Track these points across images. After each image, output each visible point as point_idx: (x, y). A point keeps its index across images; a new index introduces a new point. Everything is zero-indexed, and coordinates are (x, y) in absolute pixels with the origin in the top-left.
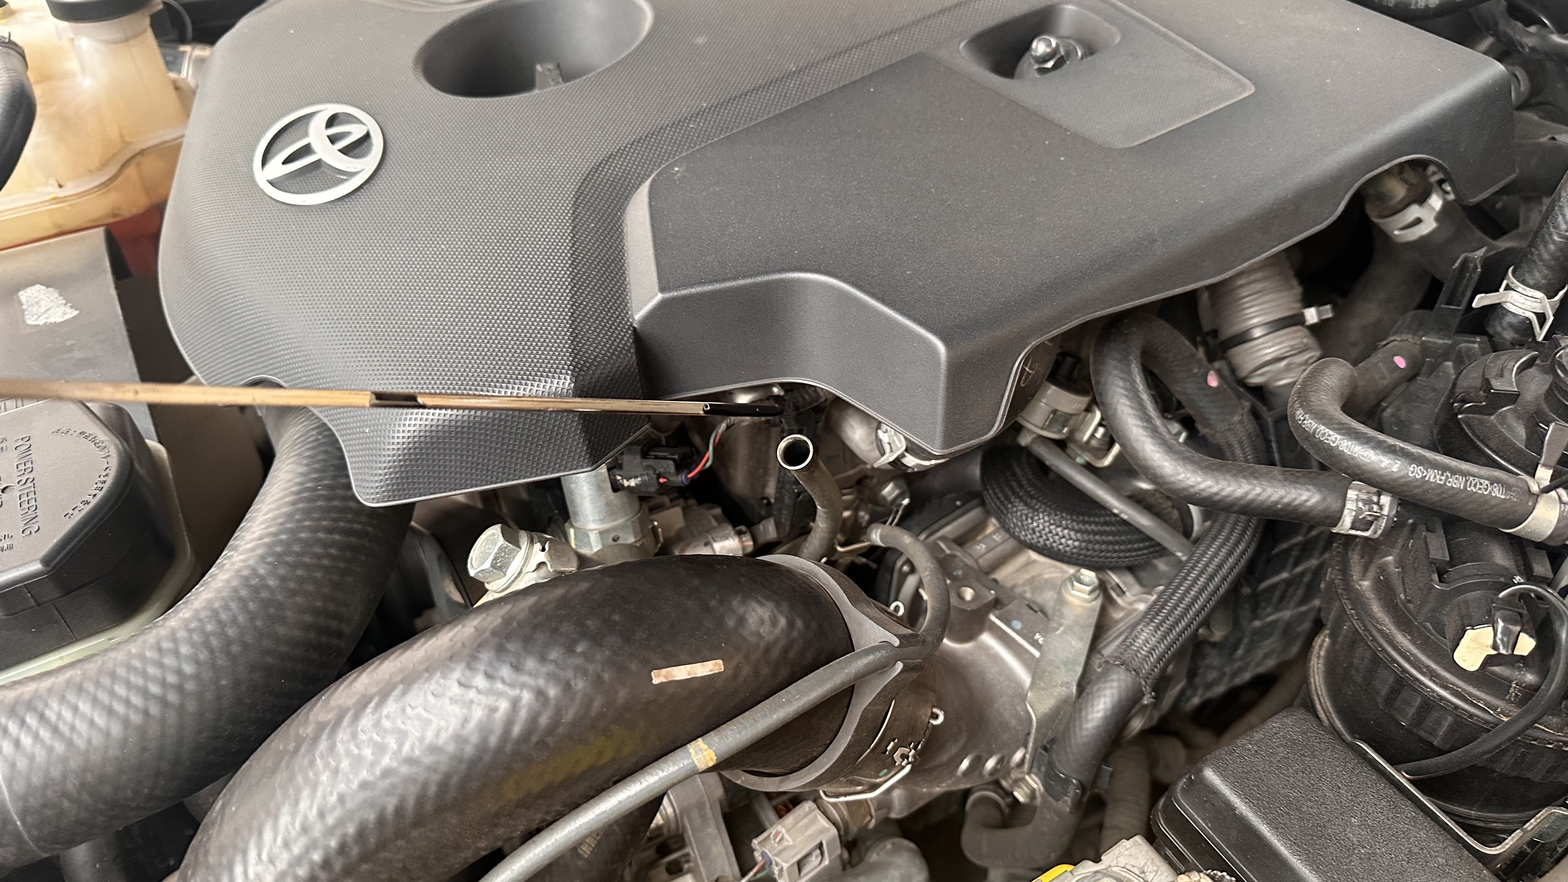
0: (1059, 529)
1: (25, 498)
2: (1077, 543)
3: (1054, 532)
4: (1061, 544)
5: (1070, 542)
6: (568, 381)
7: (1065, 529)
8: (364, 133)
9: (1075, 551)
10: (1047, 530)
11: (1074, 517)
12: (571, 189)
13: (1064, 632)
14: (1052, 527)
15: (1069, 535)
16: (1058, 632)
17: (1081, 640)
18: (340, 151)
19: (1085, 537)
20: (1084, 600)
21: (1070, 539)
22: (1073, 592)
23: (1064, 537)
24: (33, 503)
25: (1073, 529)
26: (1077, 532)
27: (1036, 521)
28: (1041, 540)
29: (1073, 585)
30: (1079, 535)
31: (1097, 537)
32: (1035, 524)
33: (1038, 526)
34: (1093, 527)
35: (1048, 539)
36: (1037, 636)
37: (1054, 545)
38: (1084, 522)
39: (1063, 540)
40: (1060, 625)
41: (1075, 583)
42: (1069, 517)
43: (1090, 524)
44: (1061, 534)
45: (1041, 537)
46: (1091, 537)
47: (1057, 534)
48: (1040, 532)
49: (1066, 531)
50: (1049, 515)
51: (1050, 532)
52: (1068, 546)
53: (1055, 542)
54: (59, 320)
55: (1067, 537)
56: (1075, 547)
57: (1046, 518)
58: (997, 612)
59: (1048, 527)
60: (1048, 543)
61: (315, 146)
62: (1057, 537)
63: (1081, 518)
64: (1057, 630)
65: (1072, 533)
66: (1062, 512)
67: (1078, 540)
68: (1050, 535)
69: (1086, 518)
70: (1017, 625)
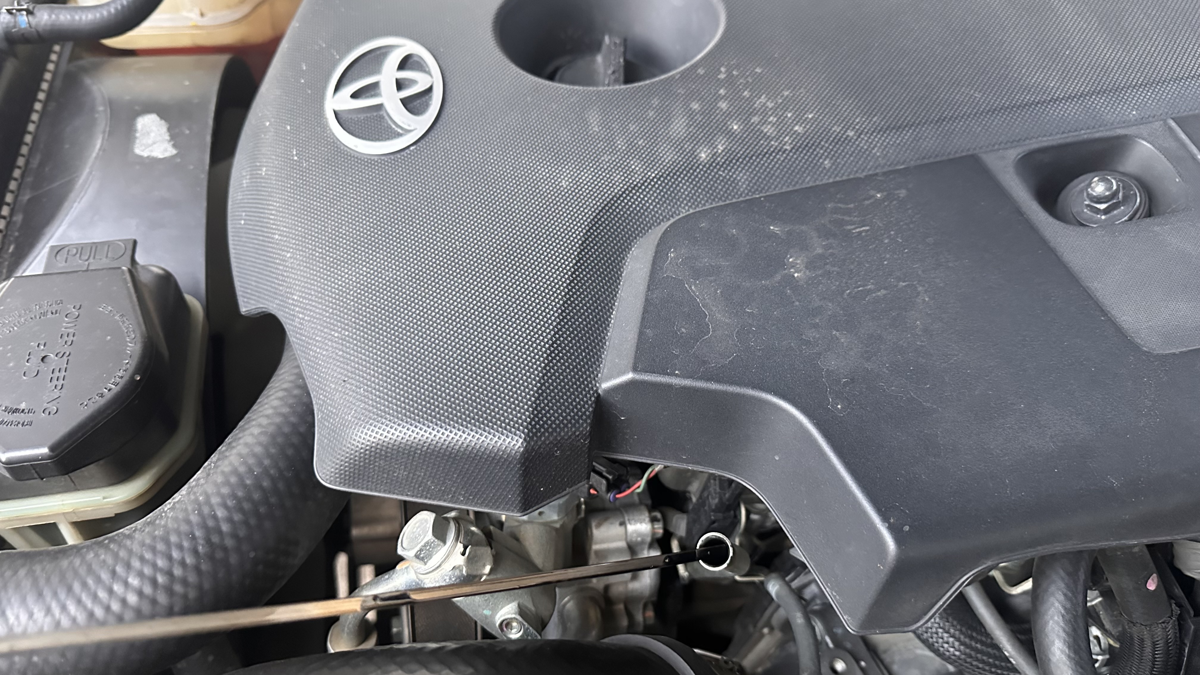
0: (946, 635)
1: (57, 374)
2: (957, 653)
3: (940, 635)
4: (943, 647)
5: (952, 650)
6: (519, 444)
7: (951, 637)
8: (428, 86)
9: (953, 657)
11: (964, 629)
12: (589, 214)
14: (940, 630)
15: (953, 643)
18: (402, 100)
21: (953, 647)
23: (947, 643)
24: (61, 382)
26: (962, 643)
28: (925, 635)
31: (979, 656)
34: (979, 646)
37: (936, 645)
38: (971, 638)
39: (946, 646)
42: (959, 627)
44: (945, 639)
45: (926, 632)
46: (973, 653)
49: (951, 640)
52: (948, 651)
53: (937, 642)
54: (161, 156)
56: (954, 655)
59: (937, 628)
60: (930, 640)
61: (383, 87)
62: (940, 640)
63: (969, 632)
66: (954, 619)
69: (974, 634)
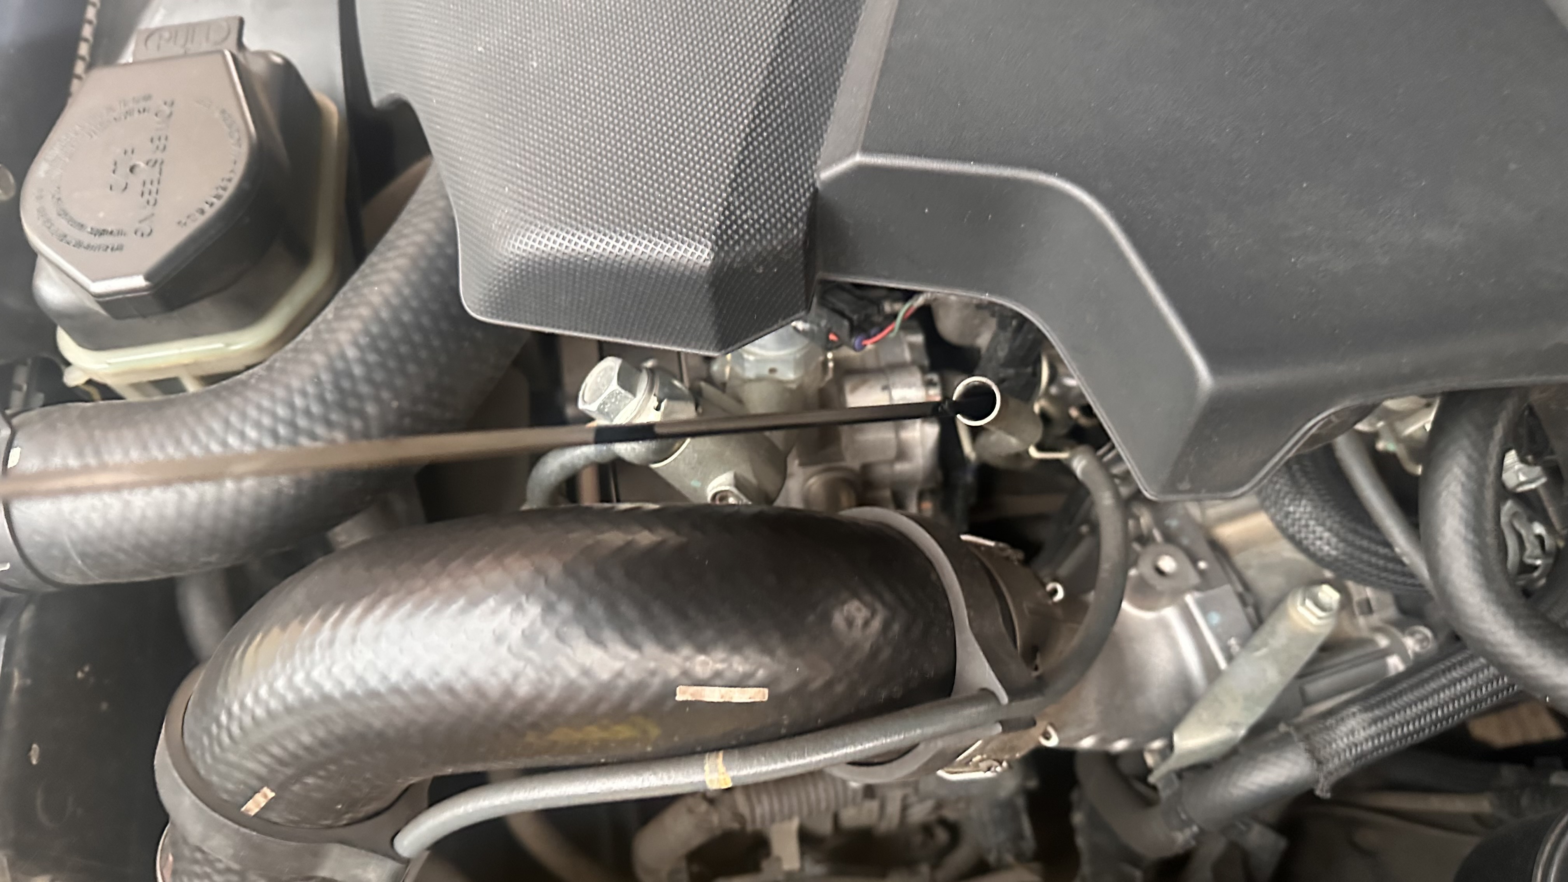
10: (1303, 522)
13: (1265, 657)
16: (1258, 654)
17: (1282, 673)
19: (1349, 550)
20: (1311, 624)
22: (1301, 609)
25: (1337, 535)
27: (1294, 505)
29: (1303, 604)
30: (1341, 545)
32: (1291, 509)
33: (1294, 513)
35: (1300, 532)
36: (1233, 642)
40: (1265, 645)
41: (1309, 603)
43: (1363, 537)
47: (1314, 532)
48: (1294, 520)
50: (1315, 507)
51: (1307, 526)
55: (1325, 541)
57: (1309, 509)
58: (1197, 595)
64: (1257, 649)
65: (1334, 540)
67: (1336, 549)
68: (1304, 530)
70: (1215, 618)
